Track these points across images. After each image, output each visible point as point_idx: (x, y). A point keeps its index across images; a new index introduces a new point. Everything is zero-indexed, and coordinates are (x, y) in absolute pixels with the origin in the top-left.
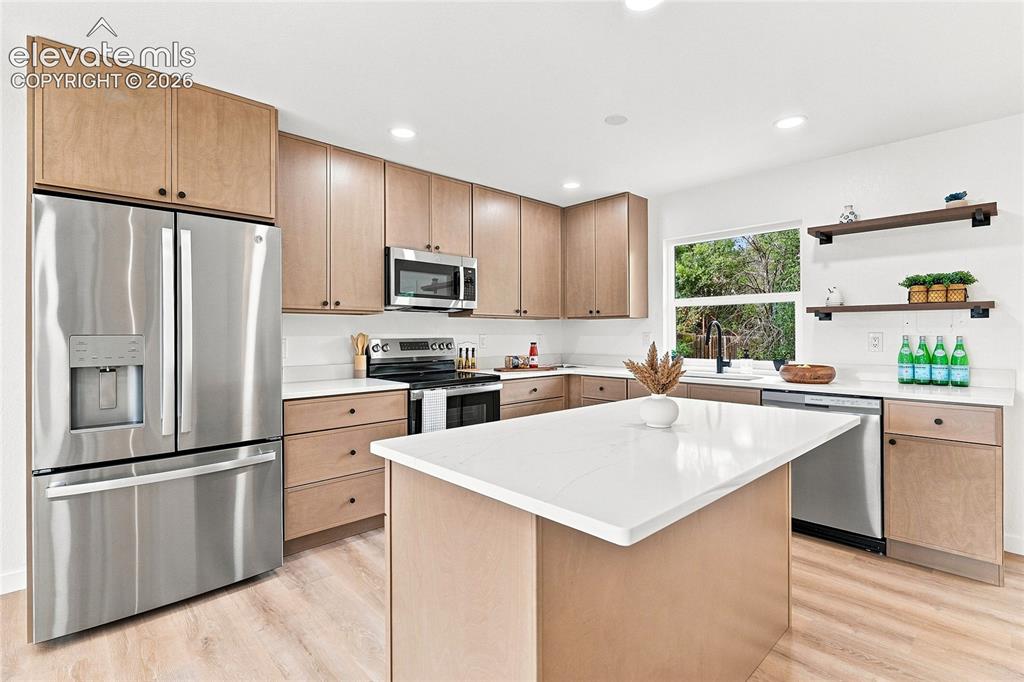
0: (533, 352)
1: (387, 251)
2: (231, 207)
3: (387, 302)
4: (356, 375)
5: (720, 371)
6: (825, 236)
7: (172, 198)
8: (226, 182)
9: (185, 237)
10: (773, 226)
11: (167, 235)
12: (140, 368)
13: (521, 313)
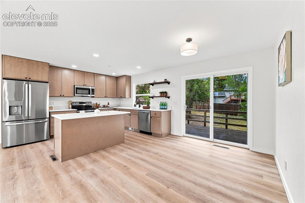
0: (108, 104)
1: (74, 86)
2: (40, 80)
3: (74, 95)
4: (69, 108)
5: (139, 107)
6: (153, 84)
7: (28, 79)
8: (39, 76)
9: (30, 85)
10: (148, 82)
11: (27, 85)
12: (22, 106)
13: (106, 97)
